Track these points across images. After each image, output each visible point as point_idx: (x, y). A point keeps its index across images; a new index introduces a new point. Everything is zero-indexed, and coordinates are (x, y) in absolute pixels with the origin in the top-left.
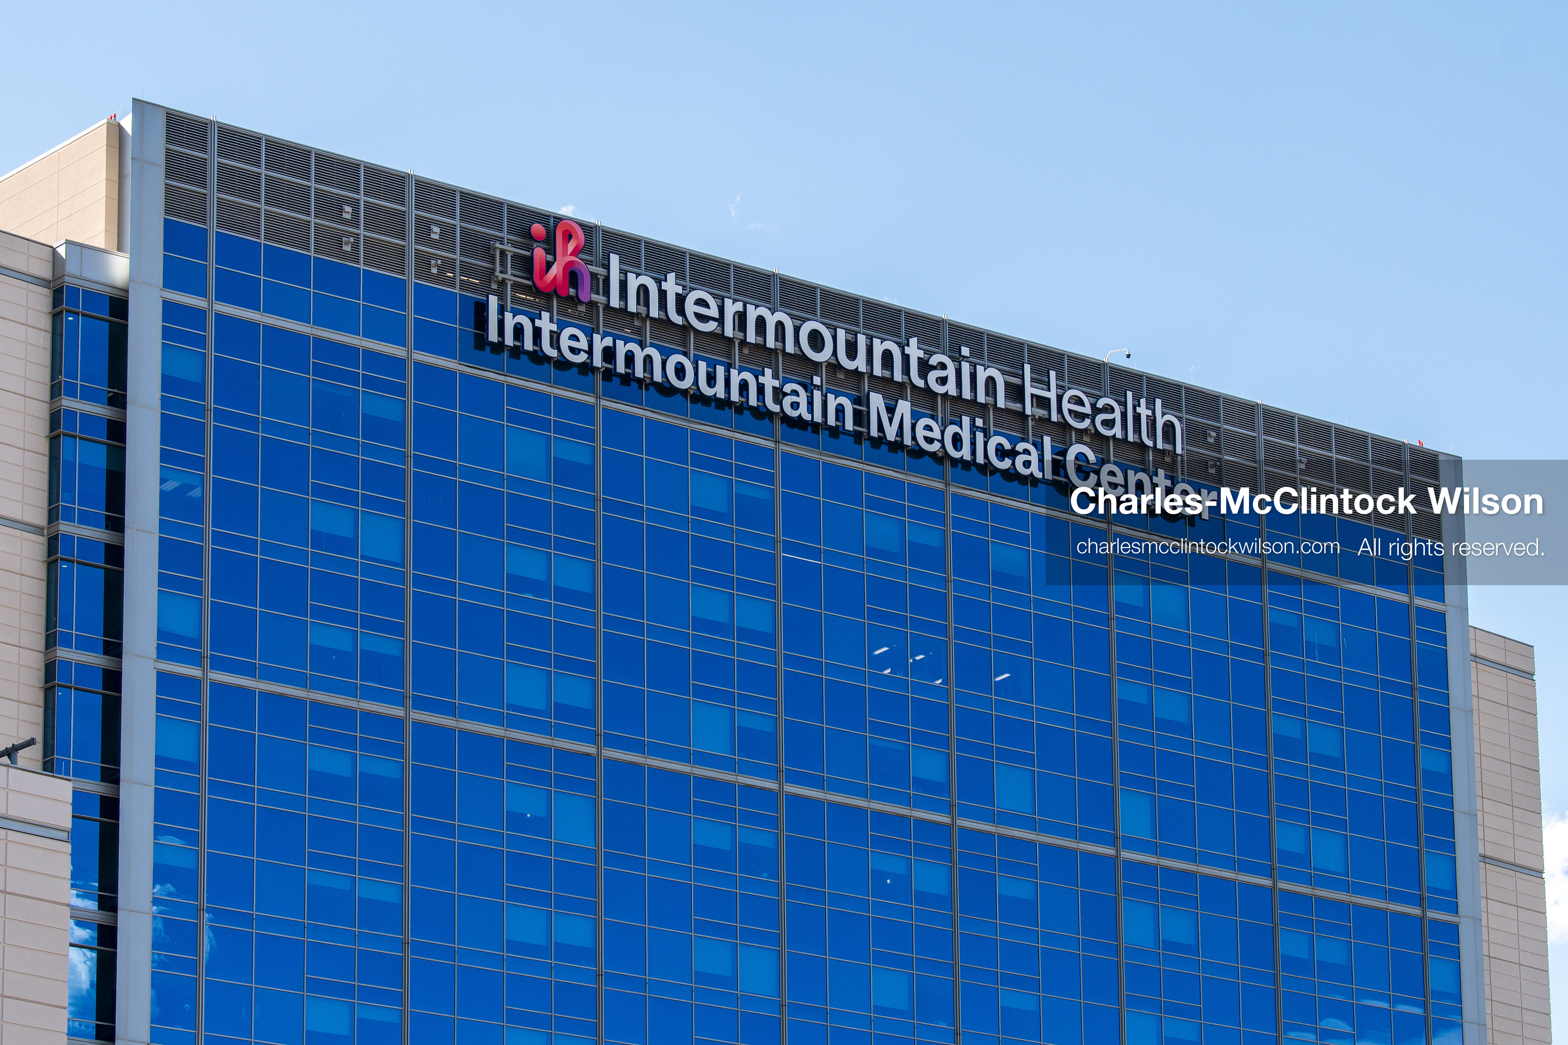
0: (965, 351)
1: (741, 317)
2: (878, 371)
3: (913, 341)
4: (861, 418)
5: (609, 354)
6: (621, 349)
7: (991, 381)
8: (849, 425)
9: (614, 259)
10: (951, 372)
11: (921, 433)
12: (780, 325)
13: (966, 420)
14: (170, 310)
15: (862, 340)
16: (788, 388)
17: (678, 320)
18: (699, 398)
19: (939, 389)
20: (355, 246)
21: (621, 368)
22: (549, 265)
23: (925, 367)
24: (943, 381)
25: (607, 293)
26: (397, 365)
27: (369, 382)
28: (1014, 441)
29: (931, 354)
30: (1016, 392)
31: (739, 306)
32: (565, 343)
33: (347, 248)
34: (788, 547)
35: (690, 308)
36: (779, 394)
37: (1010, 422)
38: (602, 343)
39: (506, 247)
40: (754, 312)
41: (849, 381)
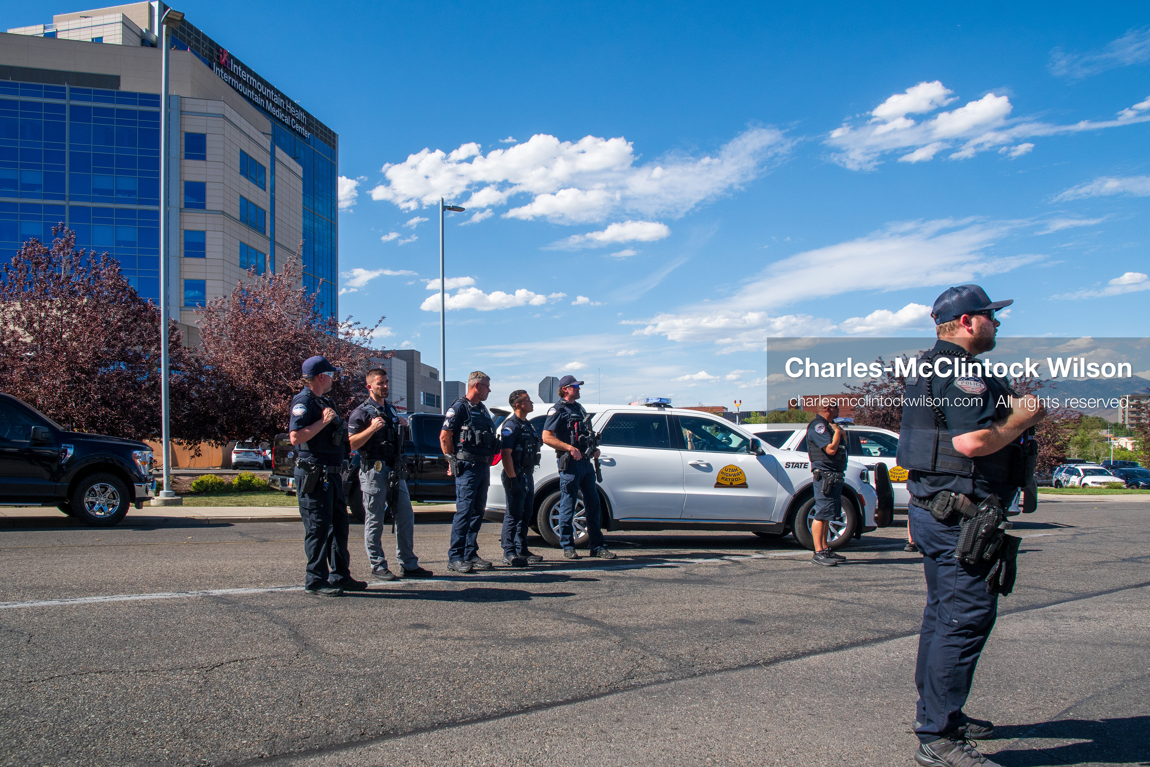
0: (279, 95)
1: (249, 79)
2: (267, 96)
3: (272, 91)
4: (265, 105)
6: (233, 80)
7: (282, 103)
8: (263, 106)
9: (232, 61)
10: (277, 99)
11: (272, 110)
12: (254, 82)
13: (278, 109)
15: (266, 89)
16: (255, 96)
17: (240, 76)
18: (242, 93)
20: (193, 45)
22: (222, 58)
23: (274, 97)
24: (276, 101)
25: (230, 67)
28: (285, 116)
29: (274, 94)
30: (285, 106)
31: (249, 76)
32: (224, 76)
33: (191, 45)
35: (242, 74)
37: (284, 111)
38: (230, 78)
39: (215, 52)
40: (251, 78)
41: (263, 96)
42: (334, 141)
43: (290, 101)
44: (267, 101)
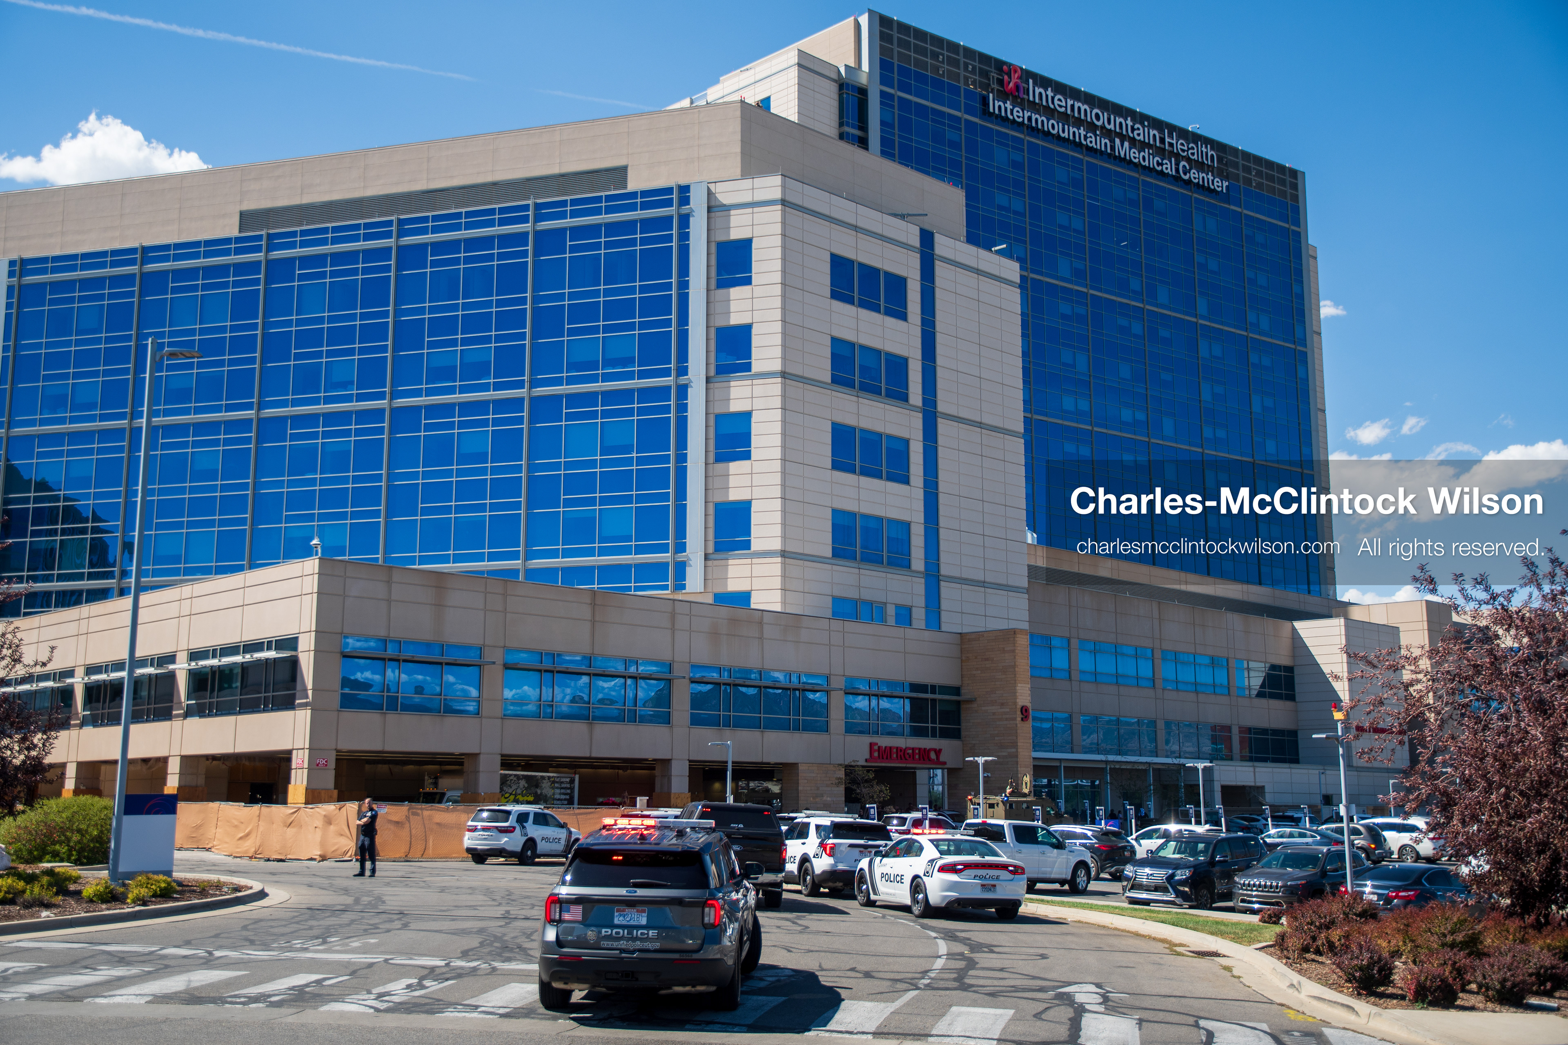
0: (1146, 123)
1: (1073, 106)
2: (1118, 130)
3: (1129, 119)
4: (1113, 148)
5: (1030, 119)
6: (1034, 117)
7: (1154, 136)
8: (1109, 151)
9: (1031, 81)
10: (1141, 131)
11: (1132, 155)
12: (1085, 110)
13: (1146, 150)
14: (883, 94)
15: (1112, 117)
16: (1089, 135)
17: (1052, 106)
18: (1058, 137)
19: (1138, 138)
20: (943, 72)
21: (1034, 124)
22: (1009, 83)
23: (1133, 130)
24: (1139, 135)
25: (1028, 94)
26: (958, 119)
27: (950, 126)
28: (1162, 160)
29: (1134, 124)
30: (1162, 140)
31: (1072, 102)
32: (1015, 113)
33: (941, 72)
34: (1089, 198)
35: (1056, 102)
36: (1086, 138)
37: (1161, 152)
38: (1027, 114)
39: (994, 75)
40: (1077, 105)
41: (1108, 134)
42: (1295, 187)
43: (1172, 128)
44: (1117, 141)
